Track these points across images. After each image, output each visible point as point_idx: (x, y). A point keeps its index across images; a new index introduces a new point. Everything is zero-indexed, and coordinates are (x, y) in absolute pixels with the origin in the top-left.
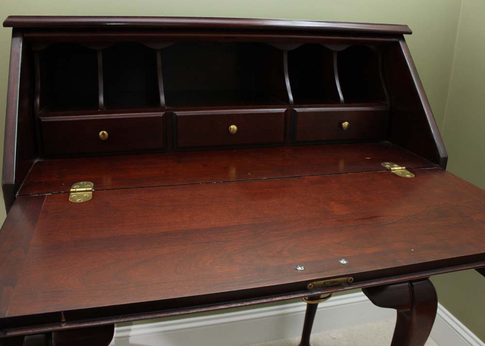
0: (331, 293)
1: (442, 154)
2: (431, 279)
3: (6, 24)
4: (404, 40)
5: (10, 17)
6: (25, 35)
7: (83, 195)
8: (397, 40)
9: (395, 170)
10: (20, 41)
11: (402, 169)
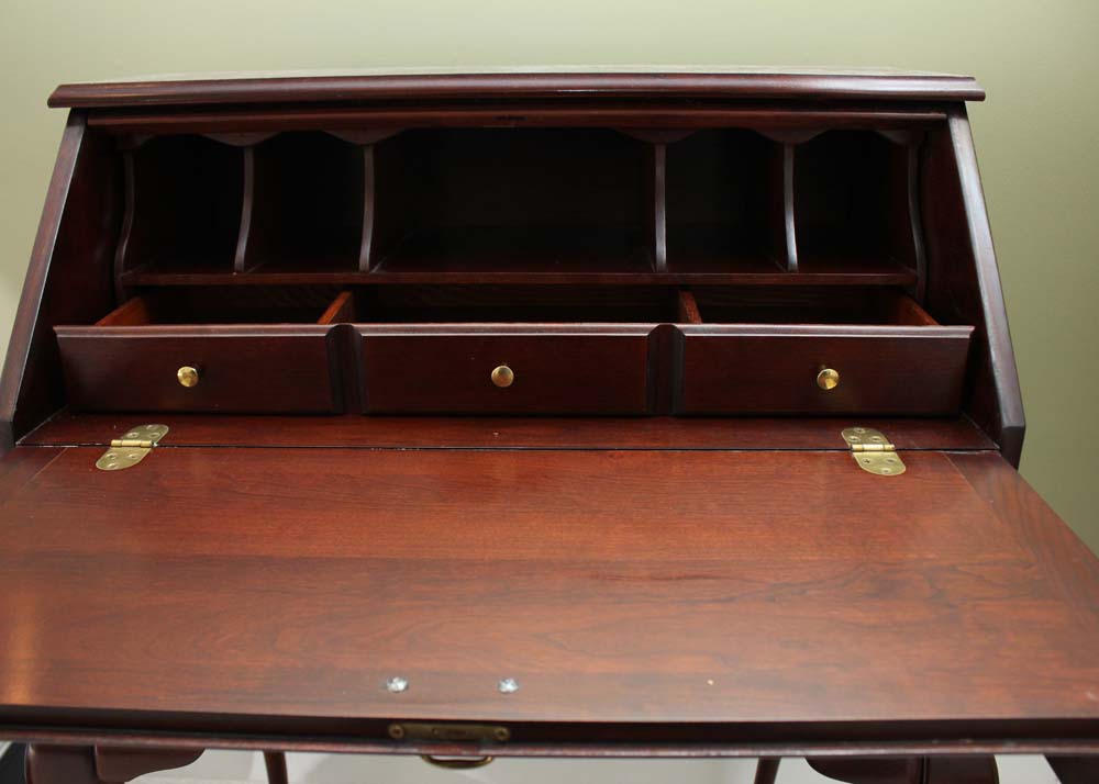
0: (487, 757)
1: (1008, 419)
2: (999, 760)
3: (54, 102)
4: (963, 114)
5: (61, 87)
6: (90, 122)
7: (127, 454)
8: (943, 115)
9: (863, 451)
10: (79, 133)
11: (884, 451)
